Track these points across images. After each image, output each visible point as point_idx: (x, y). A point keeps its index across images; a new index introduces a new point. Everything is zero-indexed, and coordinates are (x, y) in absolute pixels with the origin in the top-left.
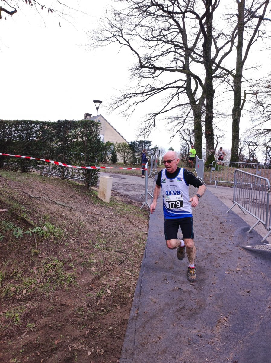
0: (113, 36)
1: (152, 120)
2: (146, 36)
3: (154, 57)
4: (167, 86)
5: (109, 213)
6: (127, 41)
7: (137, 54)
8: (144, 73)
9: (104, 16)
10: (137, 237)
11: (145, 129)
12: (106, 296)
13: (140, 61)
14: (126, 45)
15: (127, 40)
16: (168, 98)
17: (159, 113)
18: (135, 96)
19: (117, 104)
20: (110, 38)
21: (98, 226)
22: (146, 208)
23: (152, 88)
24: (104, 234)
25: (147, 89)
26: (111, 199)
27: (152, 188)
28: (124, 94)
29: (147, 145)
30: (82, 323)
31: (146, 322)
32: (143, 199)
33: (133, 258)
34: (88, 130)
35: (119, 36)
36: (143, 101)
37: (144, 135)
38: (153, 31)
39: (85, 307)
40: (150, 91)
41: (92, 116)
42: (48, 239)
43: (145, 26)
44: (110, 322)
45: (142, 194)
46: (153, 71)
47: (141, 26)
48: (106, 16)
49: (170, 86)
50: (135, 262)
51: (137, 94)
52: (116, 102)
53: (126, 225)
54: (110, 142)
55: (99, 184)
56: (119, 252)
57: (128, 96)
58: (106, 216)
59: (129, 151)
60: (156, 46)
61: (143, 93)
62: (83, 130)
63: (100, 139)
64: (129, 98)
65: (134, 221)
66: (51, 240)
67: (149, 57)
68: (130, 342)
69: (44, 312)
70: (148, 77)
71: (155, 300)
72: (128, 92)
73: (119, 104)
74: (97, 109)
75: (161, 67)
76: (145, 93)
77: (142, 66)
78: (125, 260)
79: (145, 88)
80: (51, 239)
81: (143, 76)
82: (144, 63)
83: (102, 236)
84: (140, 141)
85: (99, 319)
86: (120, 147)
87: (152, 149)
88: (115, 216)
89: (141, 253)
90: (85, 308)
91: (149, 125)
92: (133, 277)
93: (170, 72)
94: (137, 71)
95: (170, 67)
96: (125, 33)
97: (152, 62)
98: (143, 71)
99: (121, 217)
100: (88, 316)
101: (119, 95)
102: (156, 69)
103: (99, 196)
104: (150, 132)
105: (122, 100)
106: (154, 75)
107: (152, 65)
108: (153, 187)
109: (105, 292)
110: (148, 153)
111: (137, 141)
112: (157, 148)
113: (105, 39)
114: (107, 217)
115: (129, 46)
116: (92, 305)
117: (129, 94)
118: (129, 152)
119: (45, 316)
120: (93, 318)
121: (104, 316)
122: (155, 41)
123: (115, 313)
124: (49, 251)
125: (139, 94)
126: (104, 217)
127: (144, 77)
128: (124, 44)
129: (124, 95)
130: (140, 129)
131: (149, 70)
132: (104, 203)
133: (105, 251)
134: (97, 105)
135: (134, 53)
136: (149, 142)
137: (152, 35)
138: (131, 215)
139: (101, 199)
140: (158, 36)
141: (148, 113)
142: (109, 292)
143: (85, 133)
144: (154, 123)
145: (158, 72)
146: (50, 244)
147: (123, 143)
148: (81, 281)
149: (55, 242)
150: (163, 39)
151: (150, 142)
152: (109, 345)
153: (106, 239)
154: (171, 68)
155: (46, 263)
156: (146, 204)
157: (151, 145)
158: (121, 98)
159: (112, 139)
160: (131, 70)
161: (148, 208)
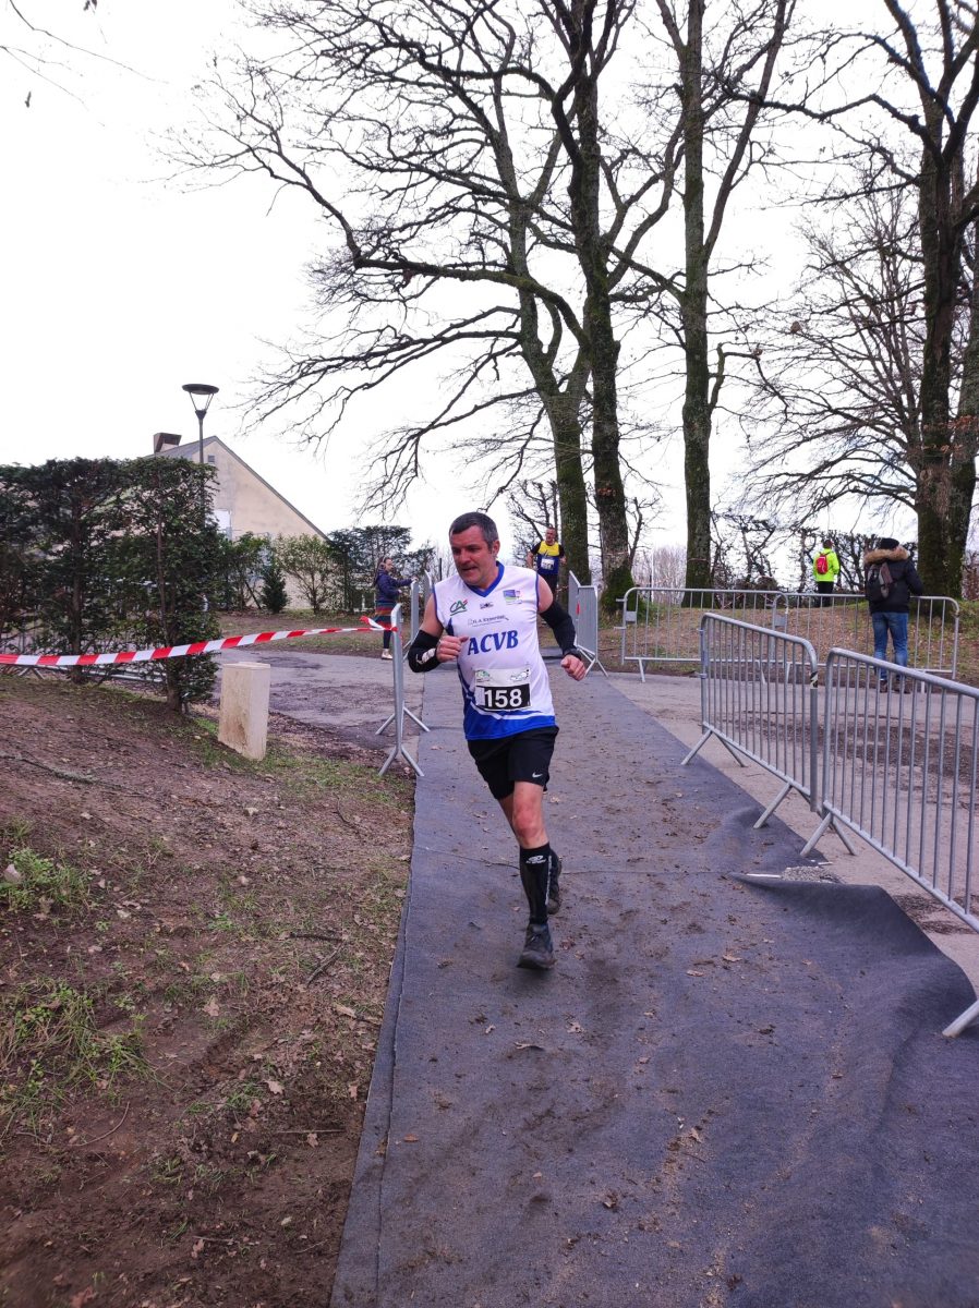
0: (247, 151)
1: (407, 454)
2: (369, 154)
3: (402, 229)
4: (454, 332)
5: (263, 796)
6: (298, 170)
7: (339, 216)
8: (367, 283)
9: (207, 78)
10: (372, 875)
11: (384, 484)
12: (265, 1105)
13: (351, 243)
14: (297, 183)
15: (301, 167)
16: (460, 372)
17: (432, 426)
18: (338, 366)
19: (274, 397)
20: (236, 156)
21: (223, 847)
22: (401, 768)
23: (401, 339)
24: (248, 875)
25: (382, 342)
26: (269, 744)
27: (419, 696)
28: (300, 360)
29: (393, 540)
30: (178, 1217)
31: (417, 1180)
32: (390, 736)
33: (360, 954)
34: (167, 495)
35: (270, 151)
36: (370, 386)
37: (380, 507)
38: (391, 136)
39: (186, 1153)
40: (392, 349)
41: (181, 443)
42: (26, 912)
43: (361, 118)
44: (284, 1200)
45: (384, 721)
46: (400, 279)
47: (350, 118)
48: (216, 79)
49: (463, 330)
50: (367, 970)
51: (347, 359)
52: (271, 388)
53: (331, 835)
54: (255, 537)
55: (219, 691)
56: (307, 937)
57: (314, 369)
58: (251, 810)
59: (330, 565)
60: (406, 189)
61: (370, 355)
62: (146, 494)
63: (216, 524)
64: (318, 375)
65: (358, 819)
66: (38, 916)
67: (385, 228)
68: (361, 1261)
69: (21, 1193)
70: (384, 300)
71: (446, 1099)
72: (314, 353)
73: (282, 395)
74: (201, 414)
75: (430, 263)
76: (377, 355)
77: (360, 261)
78: (332, 963)
79: (374, 339)
80: (39, 910)
81: (366, 296)
82: (366, 249)
83: (240, 882)
84: (368, 528)
85: (242, 1194)
86: (293, 552)
87: (412, 556)
88: (287, 806)
89: (390, 935)
90: (185, 1159)
91: (399, 470)
92: (362, 1024)
93: (462, 280)
94: (342, 278)
95: (459, 262)
96: (291, 144)
97: (395, 245)
98: (365, 278)
99: (310, 807)
100: (196, 1187)
101: (281, 365)
102: (410, 269)
103: (221, 738)
104: (401, 494)
105: (293, 383)
106: (405, 292)
107: (396, 256)
108: (423, 691)
109: (260, 1089)
110: (401, 569)
111: (357, 530)
112: (430, 551)
113: (218, 160)
114: (254, 814)
115: (309, 187)
116: (210, 1145)
117: (317, 361)
118: (328, 571)
119: (27, 1210)
120: (219, 1192)
121: (261, 1180)
122: (402, 171)
123: (299, 1165)
124: (33, 957)
125: (354, 359)
126: (246, 813)
127: (369, 300)
128: (289, 182)
129: (300, 364)
130: (365, 486)
131: (386, 275)
132: (243, 760)
133: (251, 939)
134: (201, 400)
135: (328, 213)
136: (399, 532)
137: (389, 149)
138: (346, 800)
139: (232, 746)
140: (411, 154)
141: (391, 428)
142: (276, 1087)
143: (157, 506)
144: (416, 461)
145: (418, 281)
146: (36, 931)
147: (306, 538)
148: (165, 1060)
149: (55, 921)
150: (432, 166)
151: (406, 530)
152: (284, 1286)
153: (257, 894)
154: (465, 268)
155: (21, 1006)
156: (399, 756)
157: (408, 543)
158: (289, 374)
159: (263, 525)
160: (321, 276)
161: (407, 769)
